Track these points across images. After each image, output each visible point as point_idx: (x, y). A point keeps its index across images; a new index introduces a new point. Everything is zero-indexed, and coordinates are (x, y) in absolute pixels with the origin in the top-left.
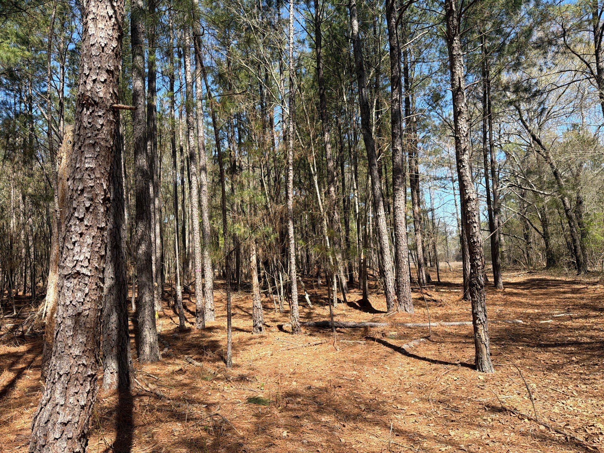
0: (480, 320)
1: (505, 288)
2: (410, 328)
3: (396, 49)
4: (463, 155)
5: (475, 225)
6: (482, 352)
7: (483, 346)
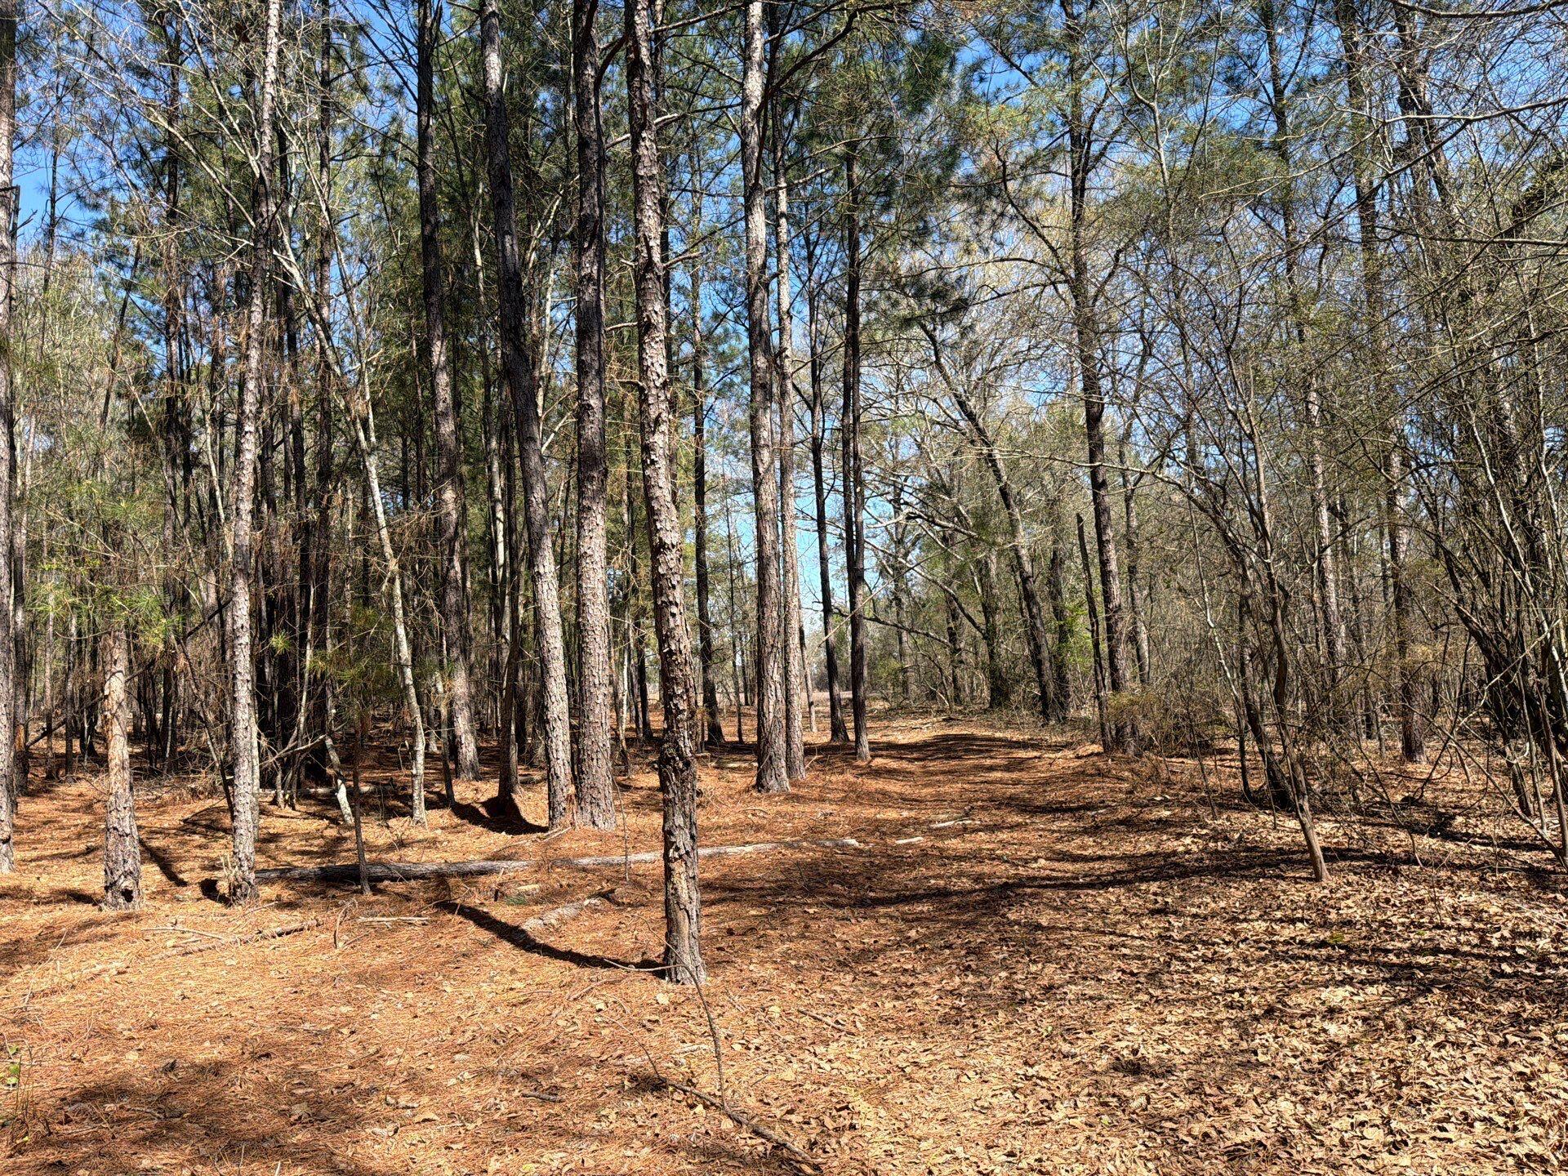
0: (677, 849)
1: (873, 757)
2: (584, 870)
3: (595, 148)
4: (654, 433)
5: (674, 610)
6: (678, 931)
7: (681, 915)
